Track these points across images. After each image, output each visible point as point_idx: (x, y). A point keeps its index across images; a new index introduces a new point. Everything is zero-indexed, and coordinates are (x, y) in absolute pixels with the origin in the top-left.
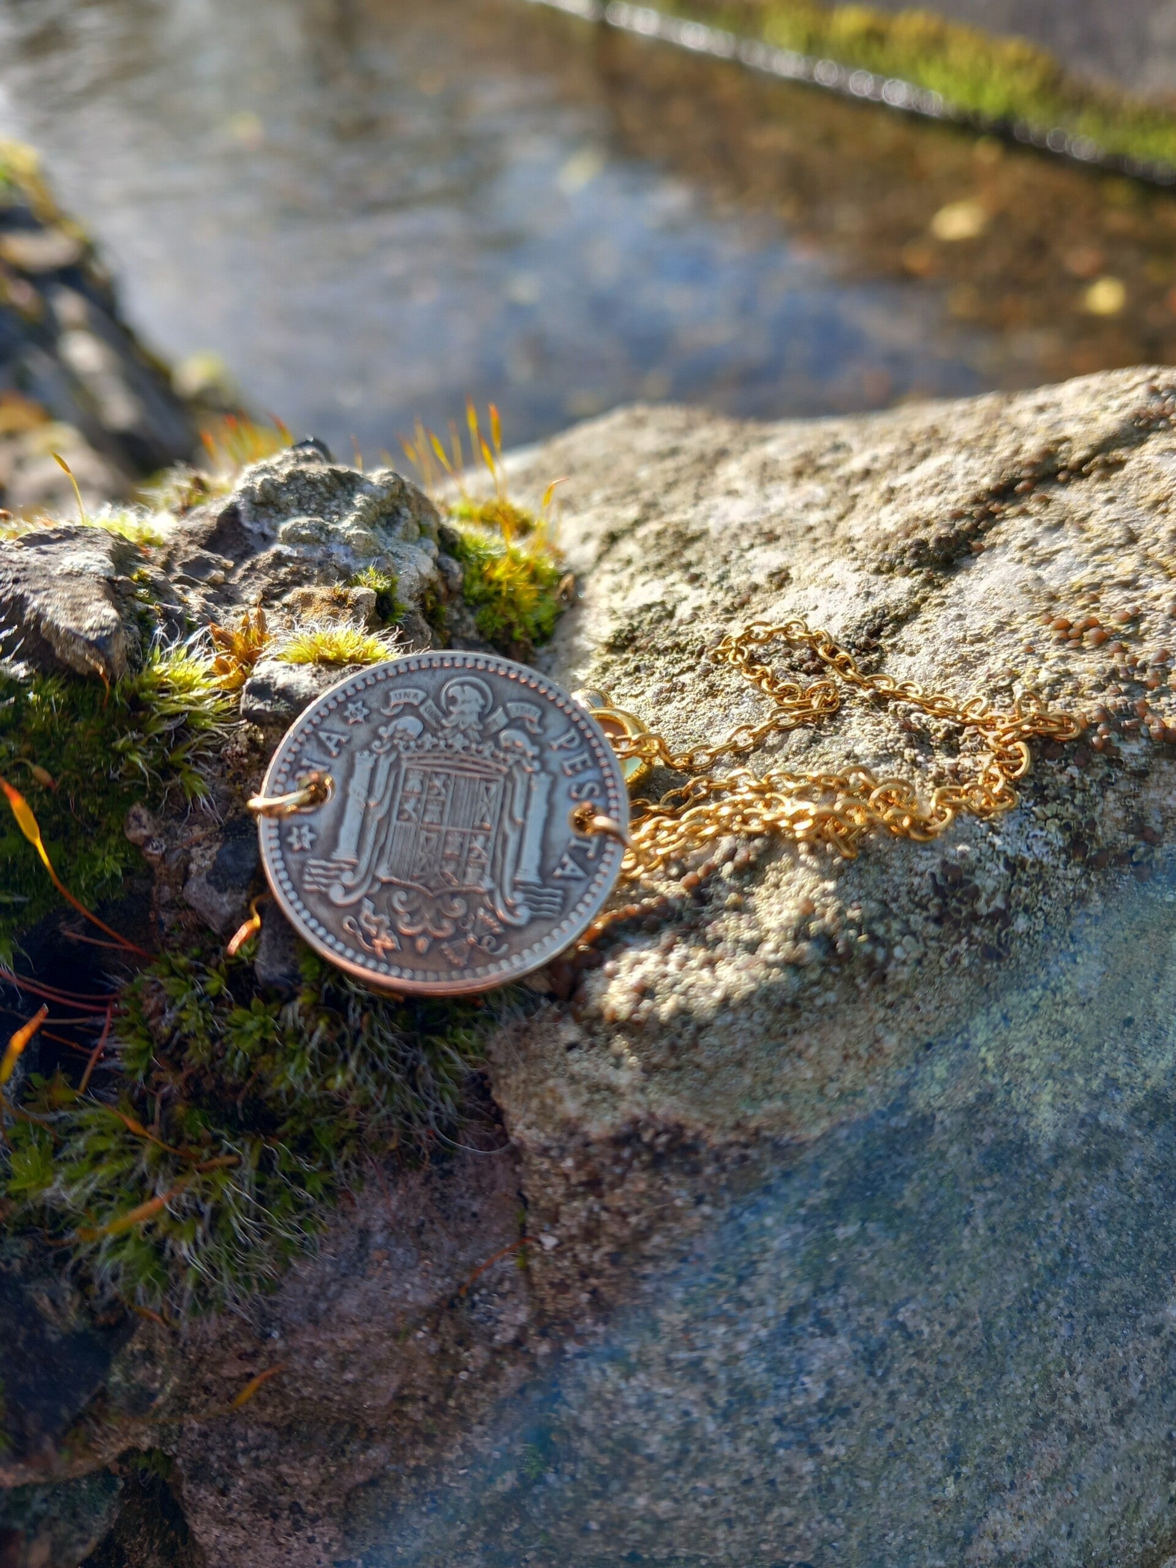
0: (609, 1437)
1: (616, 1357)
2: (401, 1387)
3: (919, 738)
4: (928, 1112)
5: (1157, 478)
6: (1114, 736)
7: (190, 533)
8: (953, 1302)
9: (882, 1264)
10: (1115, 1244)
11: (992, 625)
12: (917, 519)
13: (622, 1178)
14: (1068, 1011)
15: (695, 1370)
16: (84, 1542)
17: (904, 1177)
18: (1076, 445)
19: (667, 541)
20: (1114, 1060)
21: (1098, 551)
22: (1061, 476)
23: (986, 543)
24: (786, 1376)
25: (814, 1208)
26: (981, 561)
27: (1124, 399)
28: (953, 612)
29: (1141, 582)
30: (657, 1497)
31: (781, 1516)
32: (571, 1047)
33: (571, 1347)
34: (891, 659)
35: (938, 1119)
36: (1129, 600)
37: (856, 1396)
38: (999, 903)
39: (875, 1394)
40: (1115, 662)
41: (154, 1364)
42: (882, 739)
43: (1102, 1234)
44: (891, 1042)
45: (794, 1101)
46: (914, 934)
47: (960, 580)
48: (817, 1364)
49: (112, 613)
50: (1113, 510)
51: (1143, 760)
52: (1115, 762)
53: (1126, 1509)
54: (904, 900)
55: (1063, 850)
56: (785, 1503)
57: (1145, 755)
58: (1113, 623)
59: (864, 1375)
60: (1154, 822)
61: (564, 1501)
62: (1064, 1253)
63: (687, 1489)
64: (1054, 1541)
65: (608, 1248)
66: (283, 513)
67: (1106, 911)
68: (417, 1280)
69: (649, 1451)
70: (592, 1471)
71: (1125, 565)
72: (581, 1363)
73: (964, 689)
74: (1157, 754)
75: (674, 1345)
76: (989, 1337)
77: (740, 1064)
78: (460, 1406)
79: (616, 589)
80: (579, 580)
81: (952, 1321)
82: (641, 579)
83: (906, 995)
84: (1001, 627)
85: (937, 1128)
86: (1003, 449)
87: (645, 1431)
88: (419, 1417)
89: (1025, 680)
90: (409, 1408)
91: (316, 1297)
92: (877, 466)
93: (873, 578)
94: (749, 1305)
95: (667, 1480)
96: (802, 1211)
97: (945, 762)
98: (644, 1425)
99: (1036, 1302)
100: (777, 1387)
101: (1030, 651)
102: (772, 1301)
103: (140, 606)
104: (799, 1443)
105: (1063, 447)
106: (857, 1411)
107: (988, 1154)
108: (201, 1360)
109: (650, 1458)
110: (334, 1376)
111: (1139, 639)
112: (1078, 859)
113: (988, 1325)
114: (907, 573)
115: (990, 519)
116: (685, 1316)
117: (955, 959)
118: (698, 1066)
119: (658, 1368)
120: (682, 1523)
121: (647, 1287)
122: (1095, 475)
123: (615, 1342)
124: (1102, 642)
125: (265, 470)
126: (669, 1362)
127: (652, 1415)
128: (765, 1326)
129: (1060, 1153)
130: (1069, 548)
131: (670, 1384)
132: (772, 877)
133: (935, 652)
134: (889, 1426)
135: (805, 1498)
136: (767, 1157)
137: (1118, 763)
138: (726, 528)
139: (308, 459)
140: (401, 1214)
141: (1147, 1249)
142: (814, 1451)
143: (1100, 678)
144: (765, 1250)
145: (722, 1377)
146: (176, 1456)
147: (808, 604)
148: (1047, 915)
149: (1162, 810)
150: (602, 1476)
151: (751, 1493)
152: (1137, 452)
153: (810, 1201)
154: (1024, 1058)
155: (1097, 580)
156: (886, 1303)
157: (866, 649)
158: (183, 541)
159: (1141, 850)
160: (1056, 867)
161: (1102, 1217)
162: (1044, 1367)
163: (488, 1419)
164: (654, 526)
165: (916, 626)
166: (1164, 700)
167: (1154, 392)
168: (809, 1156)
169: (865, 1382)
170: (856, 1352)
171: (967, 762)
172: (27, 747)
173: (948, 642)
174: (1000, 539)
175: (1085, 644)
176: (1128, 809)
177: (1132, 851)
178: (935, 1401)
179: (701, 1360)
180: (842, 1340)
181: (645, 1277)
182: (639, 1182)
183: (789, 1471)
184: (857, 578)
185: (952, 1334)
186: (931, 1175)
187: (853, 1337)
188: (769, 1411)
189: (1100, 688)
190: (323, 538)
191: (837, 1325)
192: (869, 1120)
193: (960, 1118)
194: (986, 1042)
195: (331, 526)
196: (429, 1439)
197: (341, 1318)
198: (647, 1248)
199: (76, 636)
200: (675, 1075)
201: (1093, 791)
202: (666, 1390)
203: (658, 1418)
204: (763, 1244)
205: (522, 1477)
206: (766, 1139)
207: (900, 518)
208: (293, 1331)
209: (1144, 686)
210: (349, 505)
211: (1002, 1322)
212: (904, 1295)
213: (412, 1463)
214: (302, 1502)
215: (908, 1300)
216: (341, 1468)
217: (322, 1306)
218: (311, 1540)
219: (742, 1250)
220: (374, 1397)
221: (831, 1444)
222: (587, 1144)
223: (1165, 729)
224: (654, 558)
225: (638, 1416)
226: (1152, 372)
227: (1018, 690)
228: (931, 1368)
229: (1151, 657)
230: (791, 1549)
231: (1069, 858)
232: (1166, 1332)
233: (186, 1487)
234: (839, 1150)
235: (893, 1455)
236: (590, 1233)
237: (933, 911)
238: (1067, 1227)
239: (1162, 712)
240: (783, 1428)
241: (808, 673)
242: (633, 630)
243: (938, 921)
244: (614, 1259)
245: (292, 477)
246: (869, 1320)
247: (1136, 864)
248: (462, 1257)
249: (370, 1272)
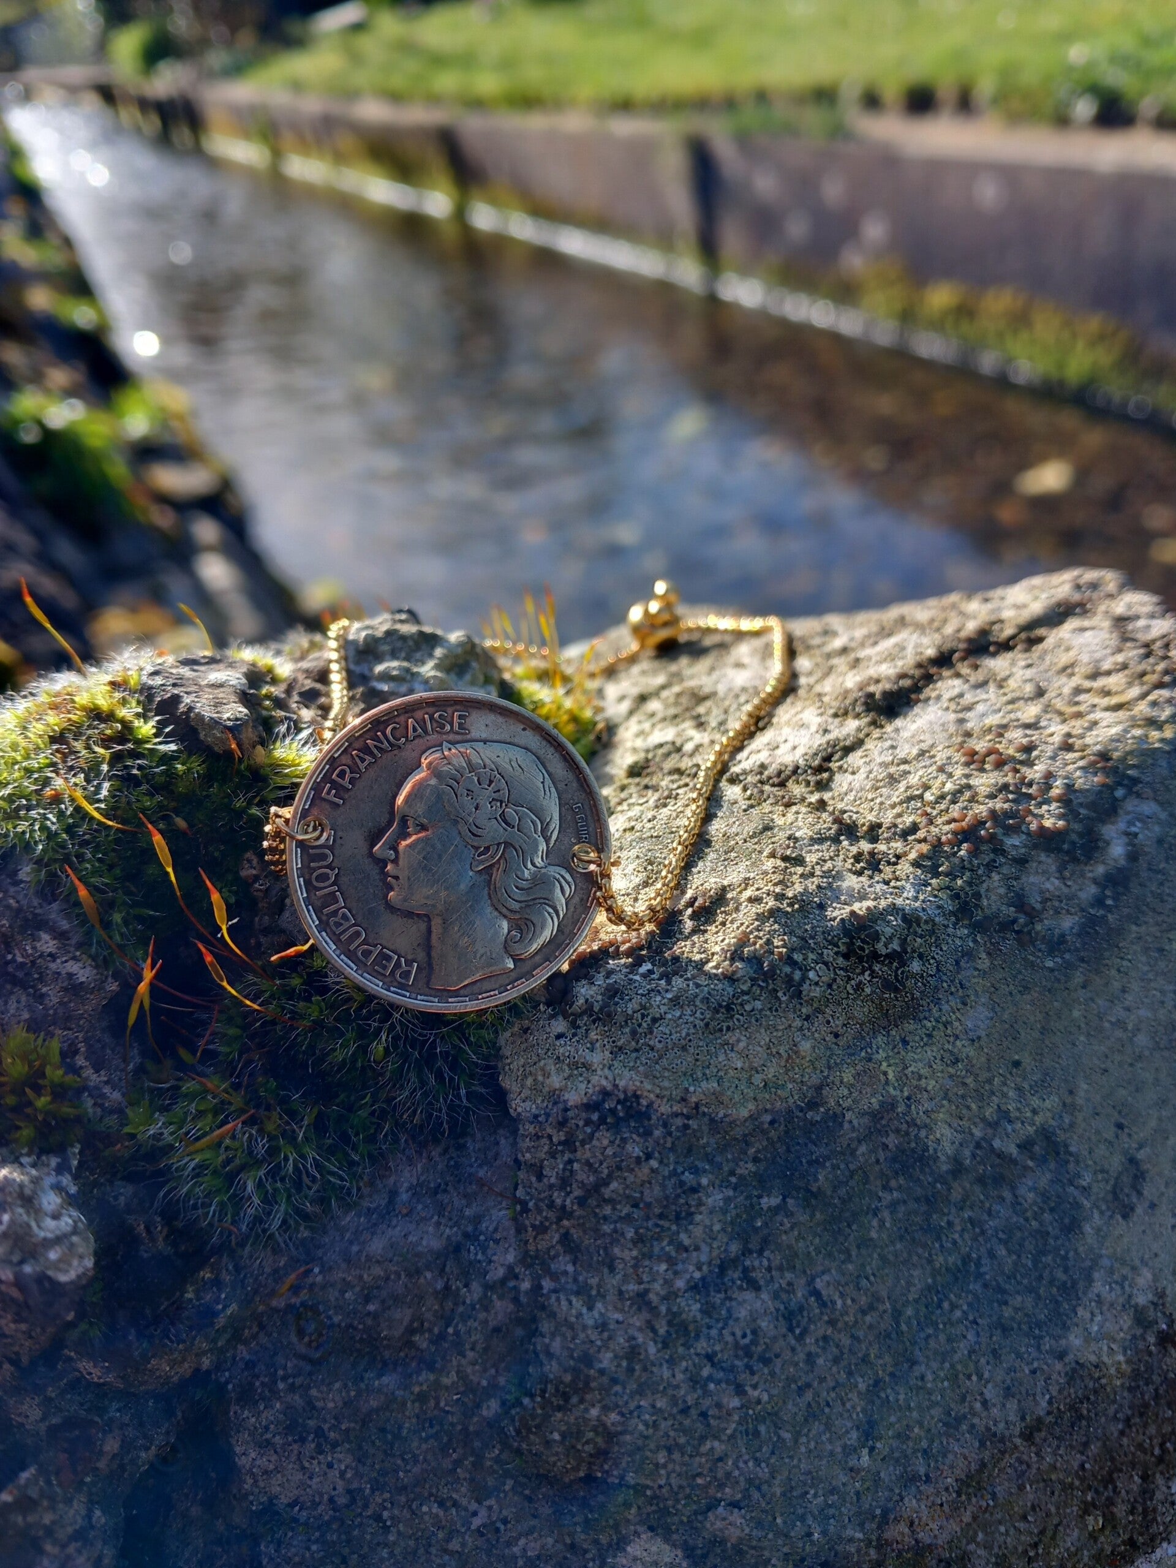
0: (572, 1357)
1: (583, 1291)
2: (412, 1321)
3: (848, 830)
4: (838, 1110)
5: (1068, 649)
6: (999, 831)
7: (307, 671)
8: (864, 1283)
9: (800, 1237)
10: (1015, 1264)
11: (915, 752)
12: (871, 678)
13: (591, 1136)
14: (958, 1043)
15: (642, 1297)
16: (147, 1449)
17: (816, 1163)
18: (1007, 625)
19: (684, 700)
20: (1005, 1095)
21: (1012, 702)
22: (992, 649)
23: (922, 697)
24: (718, 1321)
25: (741, 1178)
26: (917, 709)
27: (1053, 591)
28: (889, 743)
29: (1042, 724)
30: (606, 1409)
31: (712, 1449)
32: (559, 1036)
33: (547, 1284)
34: (837, 777)
35: (847, 1118)
36: (1026, 736)
37: (776, 1348)
38: (895, 946)
39: (793, 1349)
40: (1010, 779)
41: (220, 1290)
42: (818, 827)
43: (1002, 1251)
44: (806, 1046)
45: (726, 1084)
46: (826, 964)
47: (899, 722)
48: (743, 1313)
49: (245, 711)
50: (1029, 673)
51: (1023, 850)
52: (999, 850)
53: (1042, 1532)
54: (819, 938)
55: (952, 913)
56: (716, 1437)
57: (1025, 846)
58: (1011, 751)
59: (784, 1330)
60: (1035, 901)
61: (533, 1417)
62: (966, 1260)
63: (632, 1405)
64: (972, 1547)
65: (578, 1192)
66: (380, 659)
67: (993, 967)
68: (431, 1229)
69: (601, 1366)
70: (557, 1390)
71: (1030, 712)
72: (553, 1297)
73: (889, 797)
74: (1035, 847)
75: (625, 1279)
76: (898, 1324)
77: (684, 1048)
78: (457, 1333)
79: (641, 733)
80: (611, 729)
81: (863, 1300)
82: (659, 726)
83: (818, 1011)
84: (922, 753)
85: (846, 1126)
86: (949, 630)
87: (599, 1351)
88: (424, 1345)
89: (934, 790)
90: (416, 1338)
91: (351, 1242)
92: (853, 645)
93: (830, 720)
94: (686, 1250)
95: (616, 1394)
96: (733, 1180)
97: (865, 846)
98: (599, 1343)
99: (940, 1301)
100: (709, 1327)
101: (941, 769)
102: (705, 1248)
103: (264, 713)
104: (728, 1382)
105: (996, 627)
106: (778, 1362)
107: (894, 1159)
108: (256, 1292)
109: (602, 1372)
110: (360, 1307)
111: (1030, 764)
112: (966, 922)
113: (897, 1314)
114: (857, 716)
115: (929, 679)
116: (635, 1253)
117: (859, 987)
118: (652, 1049)
119: (611, 1297)
120: (628, 1438)
121: (607, 1228)
122: (1019, 647)
123: (581, 1278)
124: (999, 765)
125: (367, 627)
126: (621, 1293)
127: (606, 1335)
128: (699, 1269)
129: (958, 1169)
130: (986, 700)
131: (622, 1311)
132: (720, 918)
133: (870, 772)
134: (808, 1385)
135: (732, 1437)
136: (705, 1128)
137: (1003, 852)
138: (730, 690)
139: (402, 621)
140: (422, 1178)
141: (1046, 1274)
142: (740, 1390)
143: (993, 790)
144: (700, 1204)
145: (663, 1309)
146: (227, 1382)
147: (781, 739)
148: (938, 963)
149: (1041, 892)
150: (564, 1393)
151: (687, 1422)
152: (1055, 631)
153: (739, 1171)
154: (920, 1077)
155: (1005, 721)
156: (805, 1272)
157: (820, 770)
158: (301, 677)
159: (1021, 921)
160: (946, 926)
161: (1001, 1235)
162: (952, 1366)
163: (479, 1347)
164: (676, 689)
165: (859, 753)
166: (1045, 807)
167: (1078, 587)
168: (738, 1132)
169: (784, 1336)
170: (777, 1310)
171: (882, 847)
172: (173, 804)
173: (880, 764)
174: (933, 695)
175: (987, 766)
176: (1009, 888)
177: (1014, 921)
178: (850, 1374)
179: (647, 1291)
180: (765, 1296)
181: (605, 1218)
182: (604, 1138)
183: (719, 1405)
184: (819, 720)
185: (864, 1312)
186: (842, 1166)
187: (776, 1296)
188: (702, 1346)
189: (992, 796)
190: (409, 677)
191: (762, 1283)
192: (790, 1111)
193: (866, 1120)
194: (887, 1058)
195: (415, 670)
196: (431, 1368)
197: (369, 1258)
198: (607, 1192)
199: (216, 722)
200: (634, 1055)
201: (980, 872)
202: (618, 1316)
203: (610, 1338)
204: (700, 1199)
205: (503, 1403)
206: (704, 1114)
207: (858, 679)
208: (330, 1268)
209: (1030, 797)
210: (431, 656)
211: (909, 1312)
212: (820, 1268)
213: (417, 1389)
214: (326, 1427)
215: (823, 1273)
216: (359, 1393)
217: (355, 1248)
218: (330, 1466)
219: (682, 1201)
220: (390, 1328)
221: (755, 1387)
222: (566, 1110)
223: (1042, 828)
224: (672, 711)
225: (594, 1335)
226: (1076, 572)
227: (929, 797)
228: (846, 1341)
229: (1037, 775)
230: (721, 1486)
231: (958, 920)
232: (1070, 1358)
233: (234, 1408)
234: (764, 1132)
235: (812, 1414)
236: (565, 1183)
237: (843, 948)
238: (966, 1236)
239: (1042, 816)
240: (713, 1365)
241: (773, 785)
242: (647, 760)
243: (846, 956)
244: (582, 1202)
245: (389, 633)
246: (790, 1284)
247: (1018, 932)
248: (468, 1212)
249: (394, 1222)
